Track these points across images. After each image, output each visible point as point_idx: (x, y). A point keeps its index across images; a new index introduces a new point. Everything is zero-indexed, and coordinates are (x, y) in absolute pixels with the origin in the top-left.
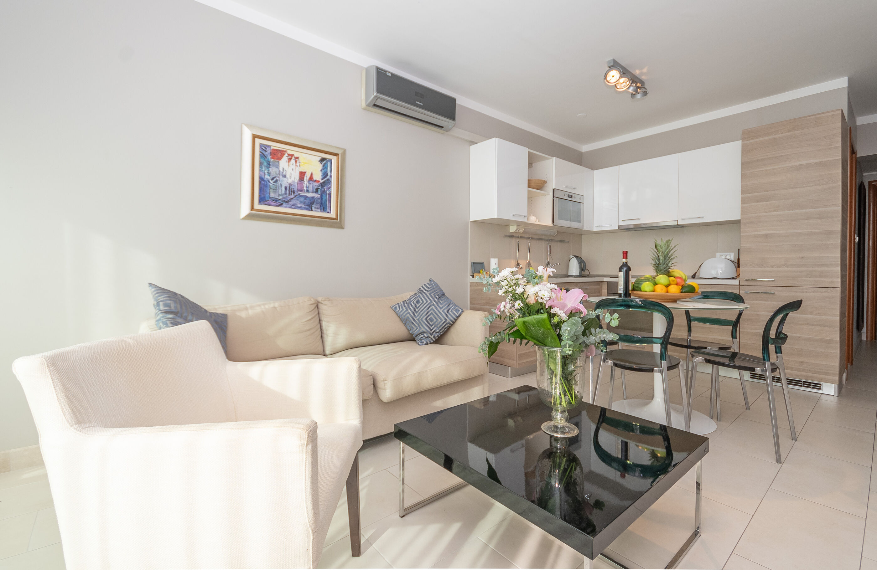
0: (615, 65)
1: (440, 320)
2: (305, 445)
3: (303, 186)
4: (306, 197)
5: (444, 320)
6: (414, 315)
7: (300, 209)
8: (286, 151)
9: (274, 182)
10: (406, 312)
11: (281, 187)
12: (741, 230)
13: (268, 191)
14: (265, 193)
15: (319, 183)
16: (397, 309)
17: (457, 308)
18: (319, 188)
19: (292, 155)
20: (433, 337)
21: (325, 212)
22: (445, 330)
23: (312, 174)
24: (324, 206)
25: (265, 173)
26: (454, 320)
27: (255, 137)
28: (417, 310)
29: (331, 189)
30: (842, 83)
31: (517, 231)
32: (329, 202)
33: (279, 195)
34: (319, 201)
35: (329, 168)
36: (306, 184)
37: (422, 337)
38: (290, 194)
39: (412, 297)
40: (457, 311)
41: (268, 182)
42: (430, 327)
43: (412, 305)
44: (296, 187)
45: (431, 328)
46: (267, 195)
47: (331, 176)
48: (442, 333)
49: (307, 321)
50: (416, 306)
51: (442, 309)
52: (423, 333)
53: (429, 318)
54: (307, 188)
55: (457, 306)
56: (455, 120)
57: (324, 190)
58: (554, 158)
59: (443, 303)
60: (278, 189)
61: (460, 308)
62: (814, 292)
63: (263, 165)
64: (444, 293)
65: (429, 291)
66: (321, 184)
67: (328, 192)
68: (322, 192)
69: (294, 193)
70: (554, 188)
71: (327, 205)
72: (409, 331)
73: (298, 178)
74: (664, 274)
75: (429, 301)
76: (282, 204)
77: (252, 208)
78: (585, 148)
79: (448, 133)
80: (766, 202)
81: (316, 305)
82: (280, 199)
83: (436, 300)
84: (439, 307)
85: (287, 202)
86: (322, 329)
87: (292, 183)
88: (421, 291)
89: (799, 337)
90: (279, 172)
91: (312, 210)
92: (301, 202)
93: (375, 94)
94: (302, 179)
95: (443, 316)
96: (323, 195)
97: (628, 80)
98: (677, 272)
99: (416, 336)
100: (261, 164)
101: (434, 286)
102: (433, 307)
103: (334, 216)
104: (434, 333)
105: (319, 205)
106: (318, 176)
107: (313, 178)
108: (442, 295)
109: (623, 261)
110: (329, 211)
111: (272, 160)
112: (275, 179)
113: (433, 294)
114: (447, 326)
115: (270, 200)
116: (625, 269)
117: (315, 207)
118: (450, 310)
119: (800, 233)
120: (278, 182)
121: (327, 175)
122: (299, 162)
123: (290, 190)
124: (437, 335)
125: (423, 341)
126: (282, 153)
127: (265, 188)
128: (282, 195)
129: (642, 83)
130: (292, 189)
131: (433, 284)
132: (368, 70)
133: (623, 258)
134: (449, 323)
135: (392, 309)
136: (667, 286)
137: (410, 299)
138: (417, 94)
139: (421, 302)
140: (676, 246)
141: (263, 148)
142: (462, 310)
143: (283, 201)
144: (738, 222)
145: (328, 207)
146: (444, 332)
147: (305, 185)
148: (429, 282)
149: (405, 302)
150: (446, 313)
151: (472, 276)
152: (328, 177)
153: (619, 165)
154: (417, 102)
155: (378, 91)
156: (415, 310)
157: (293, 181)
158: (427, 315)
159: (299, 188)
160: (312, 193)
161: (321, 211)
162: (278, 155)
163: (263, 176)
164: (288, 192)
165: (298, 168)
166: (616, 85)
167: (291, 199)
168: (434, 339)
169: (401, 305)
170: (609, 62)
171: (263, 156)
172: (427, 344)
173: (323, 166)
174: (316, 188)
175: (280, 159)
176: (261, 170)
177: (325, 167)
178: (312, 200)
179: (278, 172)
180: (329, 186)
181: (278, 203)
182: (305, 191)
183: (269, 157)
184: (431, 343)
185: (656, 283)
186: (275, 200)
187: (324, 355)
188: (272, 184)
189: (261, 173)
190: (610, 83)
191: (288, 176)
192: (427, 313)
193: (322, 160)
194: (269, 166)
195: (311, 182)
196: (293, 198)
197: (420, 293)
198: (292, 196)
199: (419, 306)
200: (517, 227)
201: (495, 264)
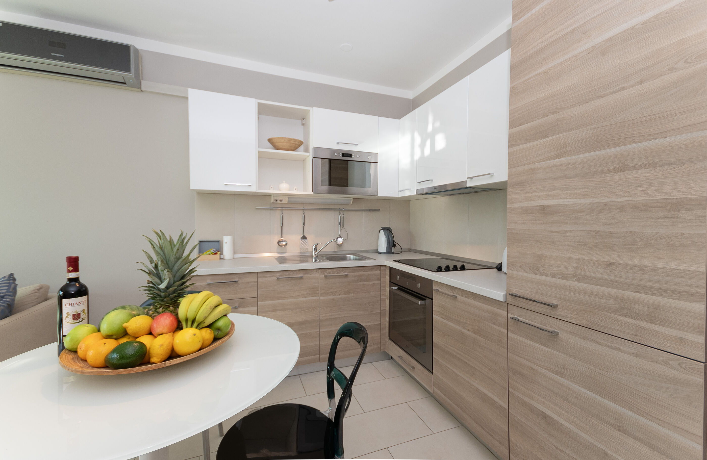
58: (314, 108)
62: (637, 356)
78: (413, 94)
79: (142, 89)
119: (605, 204)
138: (52, 43)
200: (273, 197)
201: (226, 243)
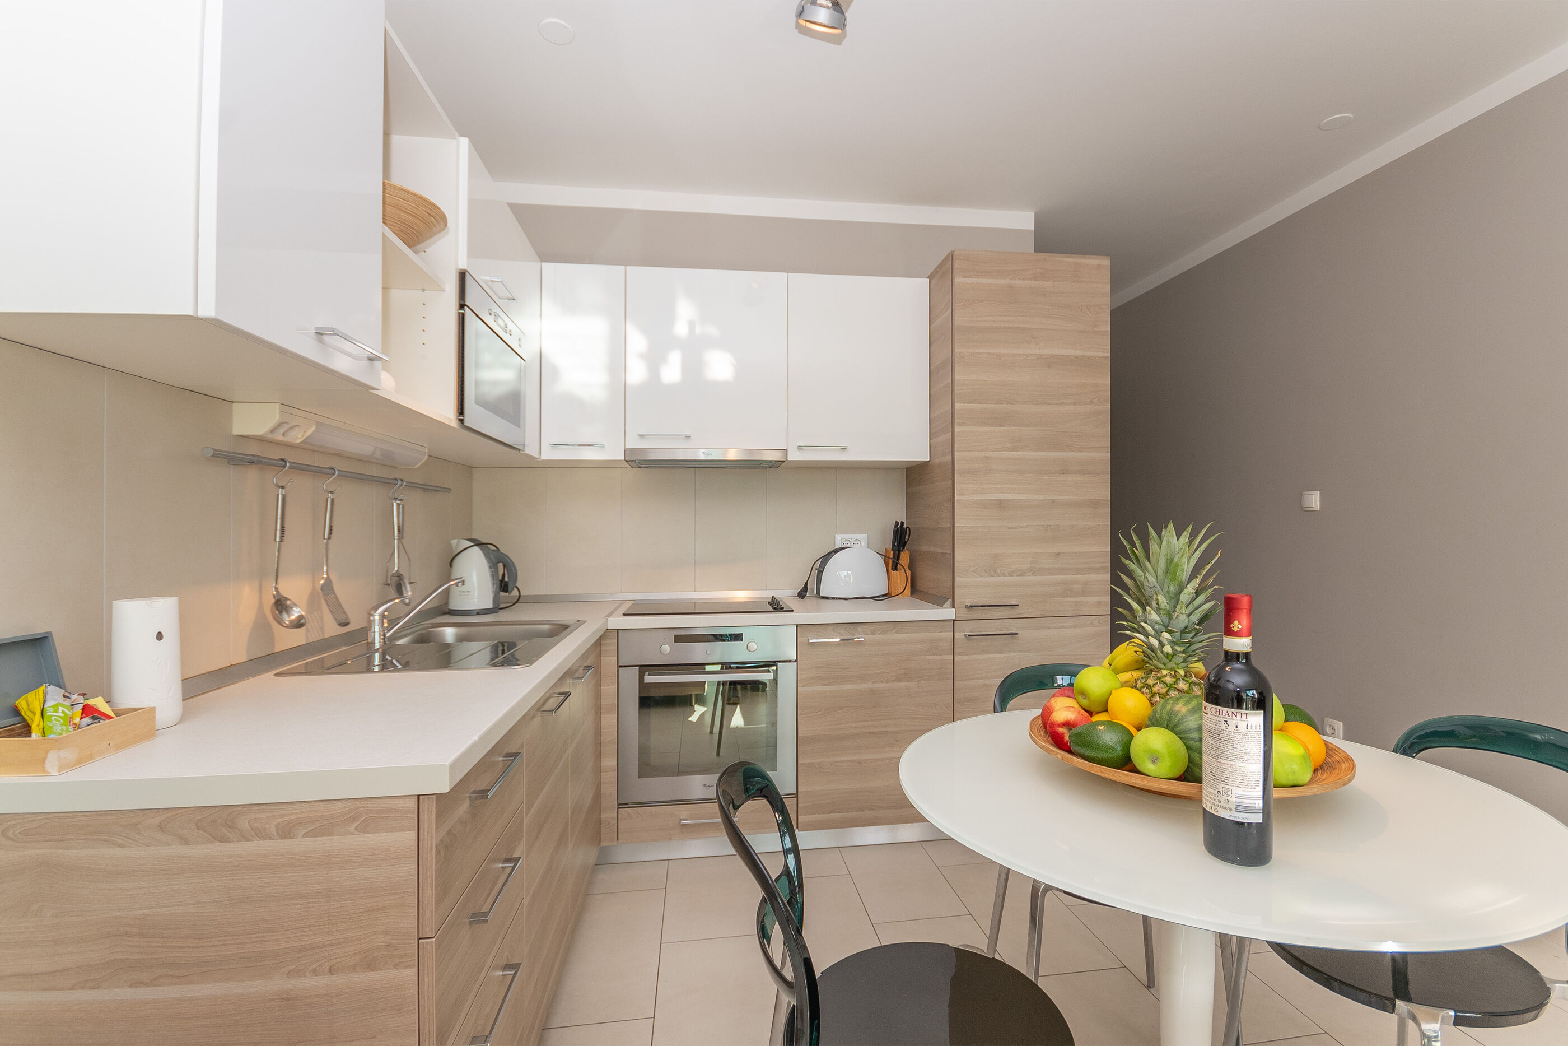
30: (1024, 220)
58: (465, 141)
62: (1075, 627)
70: (462, 265)
153: (624, 264)
200: (282, 412)
201: (160, 636)
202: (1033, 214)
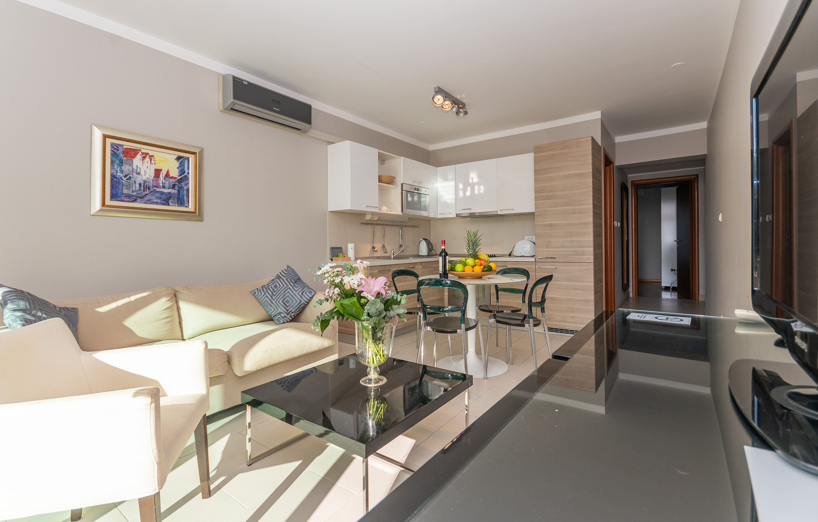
0: (439, 91)
1: (295, 302)
2: (150, 404)
3: (159, 182)
4: (162, 193)
5: (299, 302)
6: (272, 298)
7: (156, 204)
8: (140, 150)
9: (127, 179)
10: (264, 296)
11: (135, 183)
12: (535, 220)
13: (121, 188)
14: (118, 190)
15: (176, 179)
16: (256, 294)
17: (311, 290)
18: (176, 184)
19: (147, 154)
20: (289, 316)
21: (182, 206)
22: (301, 310)
23: (168, 171)
24: (181, 201)
25: (117, 171)
26: (308, 301)
27: (105, 137)
28: (274, 294)
29: (189, 185)
30: (597, 115)
31: (372, 219)
32: (187, 197)
33: (133, 191)
34: (177, 196)
35: (186, 166)
36: (162, 180)
37: (279, 317)
38: (144, 190)
39: (270, 282)
40: (310, 292)
41: (120, 179)
42: (286, 307)
43: (270, 290)
44: (152, 183)
45: (288, 309)
46: (120, 192)
47: (188, 173)
48: (297, 313)
49: (165, 309)
50: (273, 290)
51: (298, 292)
52: (280, 313)
53: (285, 300)
54: (163, 185)
55: (311, 289)
56: (311, 124)
57: (182, 186)
58: (402, 157)
59: (298, 287)
60: (131, 185)
61: (314, 291)
62: (579, 266)
63: (115, 163)
64: (300, 278)
65: (286, 276)
66: (178, 180)
67: (185, 188)
68: (179, 188)
69: (149, 189)
70: (402, 182)
71: (185, 200)
72: (267, 312)
73: (153, 175)
74: (472, 258)
75: (286, 285)
76: (136, 200)
77: (103, 204)
78: (431, 147)
79: (306, 134)
80: (549, 201)
81: (174, 294)
82: (134, 195)
83: (292, 284)
84: (295, 290)
85: (142, 198)
86: (180, 315)
87: (147, 179)
88: (278, 277)
89: (571, 299)
90: (133, 169)
91: (169, 205)
92: (157, 198)
93: (232, 100)
94: (158, 176)
95: (298, 298)
96: (180, 190)
97: (451, 103)
98: (483, 255)
99: (274, 317)
100: (112, 162)
101: (290, 272)
102: (289, 290)
103: (193, 210)
104: (291, 313)
105: (176, 200)
106: (175, 173)
107: (169, 175)
108: (298, 279)
109: (442, 248)
110: (187, 205)
111: (125, 158)
112: (128, 176)
113: (289, 278)
114: (302, 306)
115: (123, 196)
116: (443, 254)
117: (172, 202)
118: (305, 292)
119: (570, 224)
120: (132, 179)
121: (184, 172)
122: (154, 160)
123: (145, 187)
124: (293, 315)
125: (280, 320)
126: (135, 152)
127: (117, 185)
128: (136, 191)
129: (464, 105)
130: (147, 185)
131: (290, 270)
132: (225, 77)
133: (442, 246)
134: (303, 304)
135: (252, 294)
136: (473, 267)
137: (268, 284)
138: (273, 101)
139: (279, 286)
140: (481, 235)
141: (115, 147)
142: (315, 292)
143: (137, 197)
144: (532, 214)
145: (185, 202)
146: (299, 312)
147: (162, 182)
148: (286, 269)
149: (264, 287)
150: (300, 295)
151: (330, 259)
152: (186, 174)
153: (456, 164)
154: (274, 108)
155: (235, 98)
156: (273, 293)
157: (148, 178)
158: (284, 298)
159: (155, 185)
160: (169, 189)
161: (178, 206)
162: (131, 154)
163: (115, 174)
164: (142, 188)
165: (153, 166)
166: (442, 105)
167: (146, 195)
168: (291, 319)
169: (260, 290)
170: (435, 88)
171: (114, 154)
172: (284, 323)
173: (180, 164)
174: (172, 184)
175: (134, 157)
176: (112, 168)
177: (181, 165)
178: (169, 195)
179: (131, 170)
180: (187, 182)
181: (132, 199)
182: (161, 187)
183: (122, 155)
184: (288, 322)
185: (466, 264)
186: (129, 196)
187: (183, 340)
188: (125, 181)
189: (113, 171)
190: (437, 104)
191: (142, 173)
192: (284, 296)
193: (179, 158)
194: (121, 164)
195: (167, 179)
196: (148, 194)
197: (278, 278)
198: (147, 192)
199: (277, 290)
200: (372, 215)
201: (352, 248)
202: (600, 111)
